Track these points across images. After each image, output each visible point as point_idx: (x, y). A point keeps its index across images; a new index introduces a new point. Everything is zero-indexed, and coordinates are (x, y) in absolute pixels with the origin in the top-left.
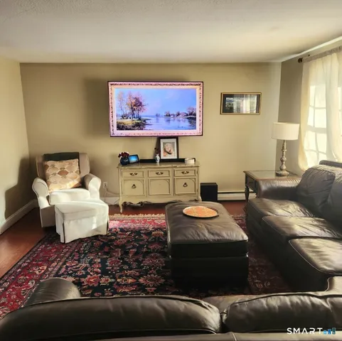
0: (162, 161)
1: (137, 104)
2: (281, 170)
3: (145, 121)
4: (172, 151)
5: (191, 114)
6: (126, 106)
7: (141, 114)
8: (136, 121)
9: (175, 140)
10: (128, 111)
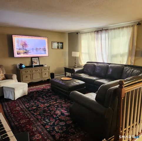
0: (35, 66)
1: (25, 45)
2: (75, 66)
3: (28, 51)
4: (37, 62)
5: (44, 49)
6: (20, 45)
7: (27, 48)
8: (25, 51)
9: (37, 58)
10: (21, 47)
